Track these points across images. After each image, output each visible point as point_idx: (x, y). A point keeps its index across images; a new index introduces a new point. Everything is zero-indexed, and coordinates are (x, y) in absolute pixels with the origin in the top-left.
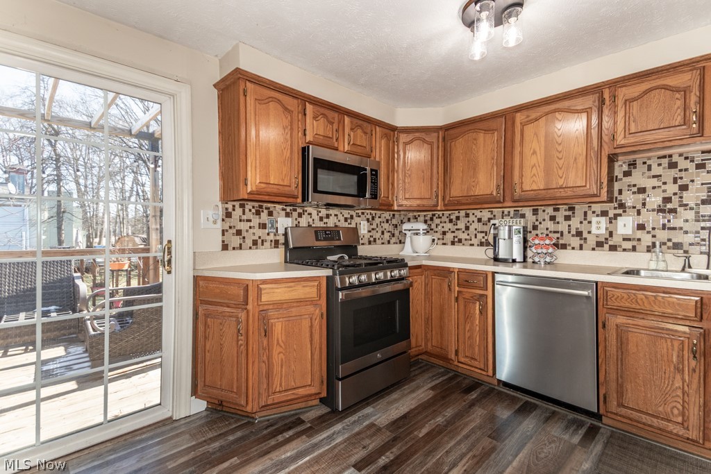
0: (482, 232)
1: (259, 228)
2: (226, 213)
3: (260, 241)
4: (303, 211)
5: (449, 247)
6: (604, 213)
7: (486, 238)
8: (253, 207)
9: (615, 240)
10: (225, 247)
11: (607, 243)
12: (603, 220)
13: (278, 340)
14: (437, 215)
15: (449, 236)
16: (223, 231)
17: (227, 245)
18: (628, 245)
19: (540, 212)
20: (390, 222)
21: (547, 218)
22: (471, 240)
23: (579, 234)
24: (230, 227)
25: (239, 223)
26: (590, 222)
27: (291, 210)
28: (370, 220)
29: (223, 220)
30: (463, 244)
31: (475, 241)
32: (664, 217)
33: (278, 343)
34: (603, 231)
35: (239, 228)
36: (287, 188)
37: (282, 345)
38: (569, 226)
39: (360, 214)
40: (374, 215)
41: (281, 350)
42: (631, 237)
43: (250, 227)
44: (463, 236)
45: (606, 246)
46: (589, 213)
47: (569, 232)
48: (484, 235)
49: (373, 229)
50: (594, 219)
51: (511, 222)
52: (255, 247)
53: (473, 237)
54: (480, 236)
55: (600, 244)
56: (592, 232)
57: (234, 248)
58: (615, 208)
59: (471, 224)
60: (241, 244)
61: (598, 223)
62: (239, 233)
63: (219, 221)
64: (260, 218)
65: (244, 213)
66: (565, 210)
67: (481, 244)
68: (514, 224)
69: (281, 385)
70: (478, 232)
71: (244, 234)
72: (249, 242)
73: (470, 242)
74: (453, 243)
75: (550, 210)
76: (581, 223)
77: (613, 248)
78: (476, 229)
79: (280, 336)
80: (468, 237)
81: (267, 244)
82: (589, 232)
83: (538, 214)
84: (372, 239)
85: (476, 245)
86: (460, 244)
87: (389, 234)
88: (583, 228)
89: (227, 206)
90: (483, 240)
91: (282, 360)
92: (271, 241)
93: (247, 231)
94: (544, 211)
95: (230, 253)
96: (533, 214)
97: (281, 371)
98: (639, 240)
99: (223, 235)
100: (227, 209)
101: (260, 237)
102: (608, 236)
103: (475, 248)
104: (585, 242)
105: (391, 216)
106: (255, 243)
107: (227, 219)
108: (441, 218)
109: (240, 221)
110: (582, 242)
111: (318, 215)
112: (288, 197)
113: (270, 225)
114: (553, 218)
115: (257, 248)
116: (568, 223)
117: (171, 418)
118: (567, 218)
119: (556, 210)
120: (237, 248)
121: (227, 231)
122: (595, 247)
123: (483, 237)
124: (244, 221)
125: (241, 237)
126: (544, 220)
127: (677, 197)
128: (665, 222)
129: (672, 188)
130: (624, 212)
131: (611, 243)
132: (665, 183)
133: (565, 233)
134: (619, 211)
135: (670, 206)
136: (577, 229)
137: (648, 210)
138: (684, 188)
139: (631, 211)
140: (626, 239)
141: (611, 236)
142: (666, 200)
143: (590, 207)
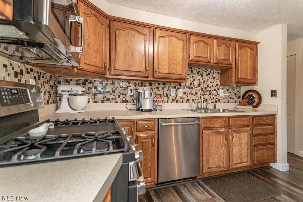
0: (123, 94)
5: (100, 104)
6: (175, 87)
7: (125, 97)
9: (178, 98)
11: (175, 100)
12: (174, 90)
14: (89, 81)
15: (100, 97)
18: (181, 100)
19: (153, 85)
21: (155, 88)
22: (116, 99)
23: (167, 96)
26: (170, 91)
28: (37, 78)
30: (111, 102)
31: (118, 100)
32: (190, 90)
34: (174, 95)
38: (164, 92)
40: (39, 74)
42: (182, 97)
44: (111, 97)
45: (175, 101)
46: (170, 86)
47: (164, 95)
48: (124, 96)
50: (172, 90)
51: (144, 89)
53: (117, 97)
54: (122, 96)
55: (173, 100)
56: (171, 95)
58: (178, 85)
59: (116, 89)
61: (173, 91)
66: (162, 85)
67: (123, 101)
68: (146, 90)
70: (121, 94)
73: (116, 101)
74: (103, 101)
75: (156, 84)
76: (168, 91)
77: (177, 102)
78: (119, 92)
80: (114, 97)
82: (170, 95)
83: (151, 86)
85: (119, 102)
86: (109, 102)
88: (168, 93)
90: (124, 99)
94: (154, 84)
96: (150, 86)
98: (184, 98)
102: (176, 97)
103: (119, 104)
104: (169, 99)
105: (50, 77)
108: (93, 83)
110: (168, 99)
114: (158, 88)
116: (163, 90)
118: (163, 88)
119: (159, 84)
122: (172, 101)
123: (124, 97)
126: (154, 89)
127: (193, 83)
128: (190, 92)
129: (192, 80)
130: (180, 87)
131: (177, 100)
132: (190, 78)
133: (162, 95)
134: (179, 87)
135: (191, 86)
136: (166, 93)
137: (186, 87)
138: (194, 80)
139: (182, 87)
140: (181, 98)
141: (177, 97)
142: (191, 84)
143: (170, 84)
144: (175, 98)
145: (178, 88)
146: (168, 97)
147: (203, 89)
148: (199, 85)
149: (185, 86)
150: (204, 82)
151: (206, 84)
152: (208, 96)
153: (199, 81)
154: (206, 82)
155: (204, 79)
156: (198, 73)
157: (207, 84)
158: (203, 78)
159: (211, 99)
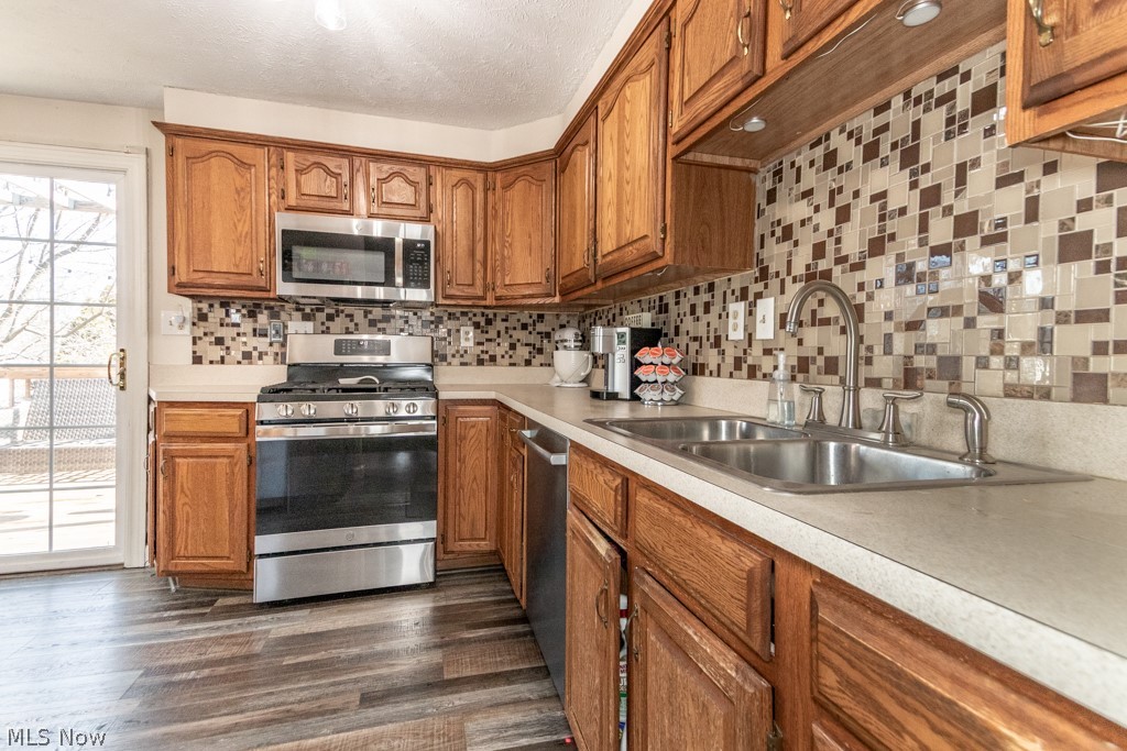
1: (255, 335)
2: (199, 315)
3: (255, 354)
4: (337, 311)
6: (744, 294)
8: (244, 307)
9: (756, 354)
10: (197, 360)
11: (745, 361)
12: (743, 307)
13: (182, 486)
16: (194, 338)
17: (201, 357)
18: (767, 365)
19: (682, 297)
20: (530, 328)
21: (687, 308)
23: (717, 342)
24: (205, 334)
25: (220, 328)
26: (729, 315)
27: (312, 310)
28: (483, 324)
29: (194, 324)
33: (182, 491)
34: (741, 334)
35: (219, 335)
36: (245, 278)
37: (188, 493)
38: (709, 324)
39: (458, 315)
40: (491, 316)
41: (187, 500)
42: (773, 346)
43: (238, 334)
45: (745, 367)
46: (729, 293)
47: (708, 339)
49: (489, 340)
50: (734, 308)
52: (246, 361)
56: (731, 337)
57: (211, 362)
58: (756, 280)
60: (222, 358)
61: (737, 316)
62: (219, 341)
63: (188, 327)
64: (256, 321)
65: (227, 315)
66: (705, 291)
69: (186, 548)
71: (228, 342)
72: (236, 354)
75: (691, 293)
76: (720, 316)
77: (752, 372)
79: (185, 481)
81: (269, 359)
82: (727, 337)
83: (679, 303)
84: (486, 357)
87: (528, 349)
88: (721, 329)
89: (200, 305)
91: (188, 513)
92: (277, 354)
93: (233, 339)
95: (205, 367)
96: (675, 304)
97: (187, 529)
99: (194, 343)
100: (200, 309)
101: (255, 349)
102: (746, 347)
105: (535, 317)
106: (247, 356)
107: (201, 323)
109: (222, 325)
111: (366, 316)
112: (251, 290)
113: (273, 332)
114: (693, 310)
115: (251, 363)
116: (707, 318)
117: (123, 564)
118: (707, 308)
119: (696, 291)
120: (217, 362)
121: (200, 338)
122: (733, 369)
124: (227, 325)
125: (223, 347)
127: (833, 239)
128: (814, 312)
129: (827, 219)
130: (766, 286)
131: (750, 361)
132: (817, 209)
133: (704, 340)
134: (759, 287)
135: (823, 265)
136: (716, 329)
137: (795, 280)
138: (843, 215)
139: (774, 283)
140: (768, 352)
141: (750, 345)
142: (819, 250)
143: (729, 280)
144: (745, 352)
145: (759, 296)
146: (722, 347)
147: (911, 266)
148: (877, 247)
149: (789, 273)
150: (931, 197)
151: (948, 210)
152: (970, 323)
153: (883, 207)
154: (948, 197)
155: (922, 178)
156: (871, 152)
157: (961, 207)
158: (913, 173)
159: (1012, 350)
